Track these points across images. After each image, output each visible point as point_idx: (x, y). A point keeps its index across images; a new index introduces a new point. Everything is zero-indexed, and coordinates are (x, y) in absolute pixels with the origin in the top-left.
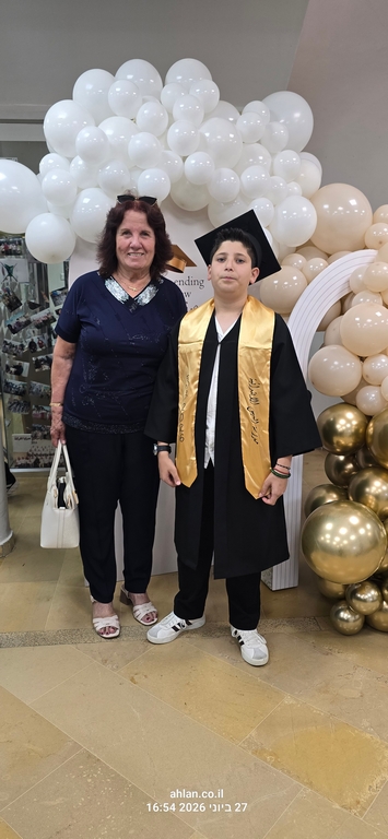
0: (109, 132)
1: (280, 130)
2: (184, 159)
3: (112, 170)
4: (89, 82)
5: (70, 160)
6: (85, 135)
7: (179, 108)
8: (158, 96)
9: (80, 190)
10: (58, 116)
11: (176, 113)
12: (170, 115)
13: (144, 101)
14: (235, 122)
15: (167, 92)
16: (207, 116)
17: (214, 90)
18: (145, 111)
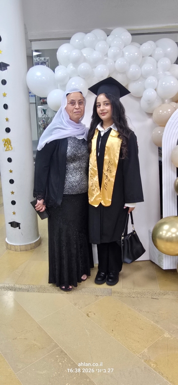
2: (115, 62)
4: (77, 38)
5: (67, 66)
7: (114, 43)
8: (105, 40)
9: (70, 78)
11: (112, 45)
13: (99, 42)
14: (139, 48)
15: (110, 38)
16: (125, 46)
18: (100, 45)
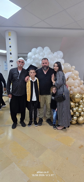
0: (36, 56)
1: (59, 56)
3: (37, 61)
4: (33, 50)
5: (31, 60)
6: (33, 57)
7: (46, 53)
10: (30, 54)
11: (45, 54)
12: (44, 54)
13: (41, 52)
14: (53, 55)
15: (44, 51)
16: (49, 54)
17: (50, 51)
18: (41, 54)
